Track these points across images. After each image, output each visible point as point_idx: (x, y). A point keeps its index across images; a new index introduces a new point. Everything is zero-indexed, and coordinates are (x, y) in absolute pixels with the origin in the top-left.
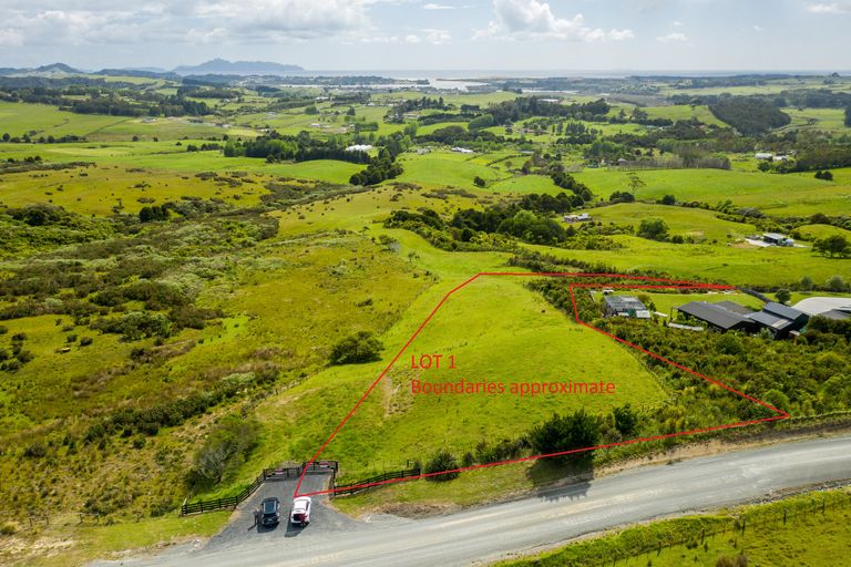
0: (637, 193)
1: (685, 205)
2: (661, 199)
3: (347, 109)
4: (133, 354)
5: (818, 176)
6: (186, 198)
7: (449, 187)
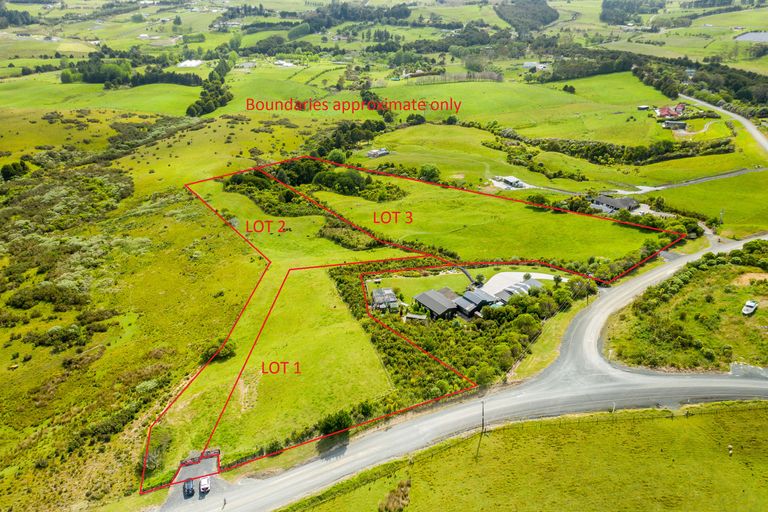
0: (427, 115)
1: (463, 125)
2: (446, 119)
3: (173, 16)
4: (64, 364)
5: (566, 89)
6: (40, 148)
7: (274, 116)
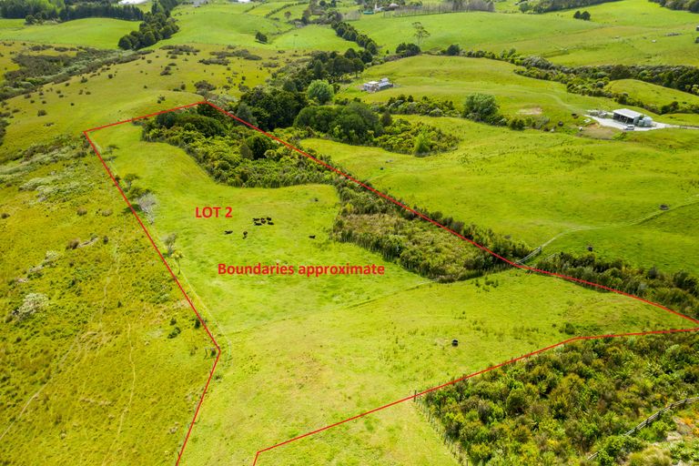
0: (422, 43)
1: (470, 55)
2: (446, 49)
5: (577, 16)
7: (230, 47)
